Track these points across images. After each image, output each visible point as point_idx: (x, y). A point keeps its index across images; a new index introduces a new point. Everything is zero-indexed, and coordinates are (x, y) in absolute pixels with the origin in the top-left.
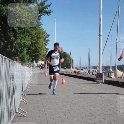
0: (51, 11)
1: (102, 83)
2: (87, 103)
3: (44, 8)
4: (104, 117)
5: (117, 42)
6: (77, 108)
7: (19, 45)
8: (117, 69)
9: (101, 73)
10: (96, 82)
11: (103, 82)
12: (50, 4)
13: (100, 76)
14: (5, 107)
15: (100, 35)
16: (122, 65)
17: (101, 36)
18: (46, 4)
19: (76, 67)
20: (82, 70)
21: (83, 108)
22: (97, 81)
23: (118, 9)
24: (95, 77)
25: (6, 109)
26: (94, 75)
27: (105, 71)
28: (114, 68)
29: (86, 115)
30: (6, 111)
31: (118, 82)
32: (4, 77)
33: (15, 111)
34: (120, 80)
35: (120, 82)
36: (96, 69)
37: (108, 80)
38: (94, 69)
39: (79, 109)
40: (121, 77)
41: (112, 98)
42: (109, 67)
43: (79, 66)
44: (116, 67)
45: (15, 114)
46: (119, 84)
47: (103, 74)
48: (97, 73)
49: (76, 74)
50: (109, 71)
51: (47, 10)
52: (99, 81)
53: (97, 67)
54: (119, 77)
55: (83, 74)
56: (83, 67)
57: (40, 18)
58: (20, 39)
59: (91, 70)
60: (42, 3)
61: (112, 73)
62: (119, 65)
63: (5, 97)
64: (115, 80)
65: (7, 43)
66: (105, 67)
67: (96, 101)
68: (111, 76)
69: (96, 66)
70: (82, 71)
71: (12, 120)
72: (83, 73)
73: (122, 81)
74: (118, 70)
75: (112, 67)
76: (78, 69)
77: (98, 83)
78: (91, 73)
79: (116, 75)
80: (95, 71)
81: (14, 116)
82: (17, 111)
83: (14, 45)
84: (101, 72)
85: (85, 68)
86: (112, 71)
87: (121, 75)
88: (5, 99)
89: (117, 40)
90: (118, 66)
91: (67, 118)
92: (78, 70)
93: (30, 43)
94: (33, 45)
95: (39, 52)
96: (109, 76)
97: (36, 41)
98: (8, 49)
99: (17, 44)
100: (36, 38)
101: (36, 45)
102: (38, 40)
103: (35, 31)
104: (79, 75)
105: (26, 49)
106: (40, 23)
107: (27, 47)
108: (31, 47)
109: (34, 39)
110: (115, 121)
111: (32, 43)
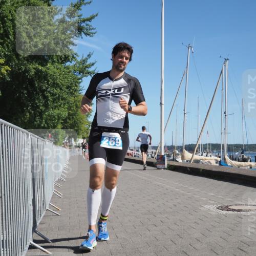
1: (164, 169)
2: (144, 197)
3: (86, 67)
4: (166, 215)
5: (185, 114)
6: (129, 202)
7: (52, 117)
8: (184, 150)
9: (163, 156)
10: (156, 167)
11: (166, 167)
12: (94, 62)
13: (161, 159)
15: (161, 104)
16: (192, 145)
17: (163, 106)
18: (89, 61)
21: (138, 203)
22: (158, 166)
23: (186, 69)
24: (154, 160)
26: (153, 158)
27: (167, 152)
28: (181, 149)
29: (142, 213)
31: (186, 168)
34: (188, 165)
36: (156, 150)
37: (172, 164)
38: (153, 150)
39: (133, 205)
40: (190, 161)
41: (177, 190)
42: (174, 147)
43: (133, 146)
44: (184, 147)
45: (44, 212)
46: (188, 170)
47: (166, 156)
48: (158, 155)
49: (130, 157)
50: (174, 153)
51: (90, 70)
52: (160, 166)
53: (158, 147)
54: (187, 161)
55: (139, 157)
57: (80, 81)
58: (53, 109)
59: (150, 151)
60: (84, 61)
61: (178, 155)
62: (188, 144)
64: (182, 165)
65: (35, 114)
66: (168, 147)
68: (177, 160)
70: (138, 153)
71: (40, 220)
72: (138, 155)
73: (191, 167)
74: (186, 151)
75: (178, 147)
76: (132, 150)
77: (158, 169)
78: (150, 156)
79: (183, 158)
80: (155, 153)
81: (43, 215)
82: (47, 208)
83: (45, 116)
84: (163, 154)
86: (177, 152)
87: (191, 158)
89: (184, 110)
90: (186, 146)
91: (117, 217)
92: (132, 152)
93: (67, 115)
94: (71, 117)
95: (78, 127)
96: (174, 160)
97: (74, 111)
98: (36, 123)
99: (49, 115)
100: (75, 107)
101: (75, 117)
102: (77, 111)
103: (73, 98)
104: (133, 158)
105: (62, 123)
106: (81, 88)
107: (62, 120)
108: (68, 120)
109: (72, 108)
110: (181, 221)
111: (69, 114)
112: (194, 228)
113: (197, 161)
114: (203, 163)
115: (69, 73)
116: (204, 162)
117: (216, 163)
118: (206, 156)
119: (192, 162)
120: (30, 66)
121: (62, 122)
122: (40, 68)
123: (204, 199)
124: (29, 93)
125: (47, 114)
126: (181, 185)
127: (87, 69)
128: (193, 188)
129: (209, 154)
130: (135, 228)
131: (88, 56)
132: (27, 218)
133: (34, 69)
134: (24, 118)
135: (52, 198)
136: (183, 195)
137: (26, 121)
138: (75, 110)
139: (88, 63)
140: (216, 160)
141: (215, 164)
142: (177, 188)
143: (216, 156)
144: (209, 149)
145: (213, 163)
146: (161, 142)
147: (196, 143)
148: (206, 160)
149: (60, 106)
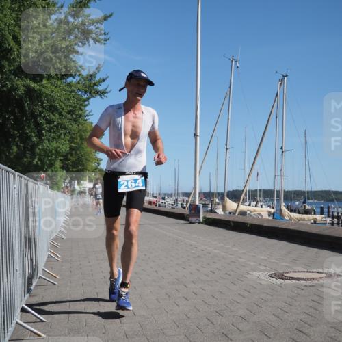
0: (107, 91)
1: (199, 223)
2: (172, 261)
3: (95, 84)
4: (200, 286)
5: (227, 149)
6: (151, 268)
7: (48, 153)
8: (226, 198)
9: (197, 205)
10: (188, 220)
11: (202, 220)
12: (105, 77)
13: (195, 209)
14: (17, 267)
15: (195, 135)
16: (236, 191)
17: (198, 138)
18: (99, 76)
19: (153, 194)
20: (163, 199)
21: (164, 269)
22: (190, 219)
23: (229, 90)
24: (186, 212)
25: (19, 272)
26: (184, 208)
27: (204, 201)
28: (221, 196)
29: (168, 283)
30: (18, 276)
31: (229, 221)
32: (16, 212)
33: (37, 275)
34: (232, 218)
35: (233, 222)
36: (189, 197)
37: (210, 217)
38: (184, 198)
39: (156, 271)
40: (234, 213)
42: (213, 194)
43: (157, 192)
44: (226, 194)
45: (36, 280)
46: (230, 225)
47: (201, 206)
48: (190, 205)
49: (152, 207)
50: (212, 202)
51: (100, 88)
52: (194, 219)
53: (191, 193)
54: (230, 213)
55: (165, 207)
56: (165, 194)
57: (86, 103)
58: (49, 141)
59: (180, 198)
60: (91, 76)
61: (218, 204)
63: (17, 250)
64: (223, 218)
65: (24, 148)
67: (188, 256)
68: (216, 211)
69: (189, 192)
70: (163, 201)
72: (164, 205)
73: (235, 220)
74: (228, 199)
75: (218, 193)
76: (156, 197)
77: (191, 223)
78: (180, 205)
79: (224, 208)
80: (187, 202)
81: (34, 284)
82: (40, 274)
83: (38, 151)
84: (197, 203)
85: (170, 195)
86: (217, 200)
87: (235, 209)
88: (17, 252)
89: (226, 145)
90: (228, 192)
91: (135, 288)
92: (155, 200)
93: (68, 149)
94: (73, 152)
95: (83, 165)
96: (212, 211)
97: (78, 144)
98: (25, 160)
99: (43, 149)
100: (79, 138)
101: (78, 152)
102: (82, 144)
103: (76, 126)
104: (157, 208)
105: (60, 160)
106: (87, 112)
107: (62, 156)
108: (69, 156)
109: (75, 140)
110: (221, 293)
111: (71, 148)
112: (238, 302)
113: (243, 213)
114: (251, 216)
115: (71, 92)
116: (252, 214)
117: (269, 215)
118: (256, 206)
119: (237, 215)
120: (19, 83)
121: (62, 158)
122: (32, 85)
123: (252, 264)
124: (16, 119)
125: (40, 147)
126: (222, 244)
127: (96, 87)
128: (237, 249)
129: (259, 204)
130: (159, 302)
131: (97, 69)
132: (12, 288)
133: (24, 86)
134: (9, 152)
135: (47, 261)
136: (224, 258)
137: (12, 157)
138: (80, 142)
139: (97, 79)
140: (269, 212)
141: (268, 217)
142: (215, 249)
143: (269, 206)
144: (260, 196)
145: (265, 215)
146: (195, 187)
147: (242, 189)
148: (255, 211)
149: (59, 137)
